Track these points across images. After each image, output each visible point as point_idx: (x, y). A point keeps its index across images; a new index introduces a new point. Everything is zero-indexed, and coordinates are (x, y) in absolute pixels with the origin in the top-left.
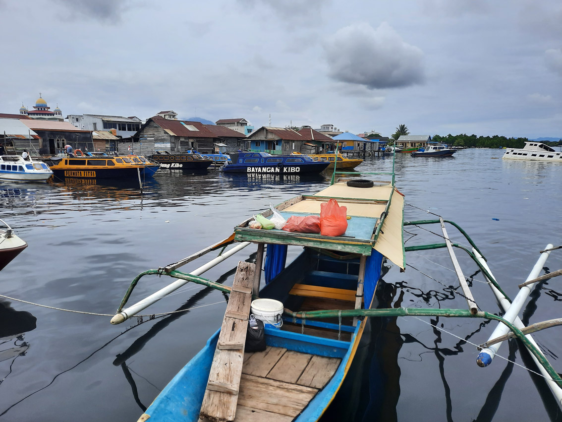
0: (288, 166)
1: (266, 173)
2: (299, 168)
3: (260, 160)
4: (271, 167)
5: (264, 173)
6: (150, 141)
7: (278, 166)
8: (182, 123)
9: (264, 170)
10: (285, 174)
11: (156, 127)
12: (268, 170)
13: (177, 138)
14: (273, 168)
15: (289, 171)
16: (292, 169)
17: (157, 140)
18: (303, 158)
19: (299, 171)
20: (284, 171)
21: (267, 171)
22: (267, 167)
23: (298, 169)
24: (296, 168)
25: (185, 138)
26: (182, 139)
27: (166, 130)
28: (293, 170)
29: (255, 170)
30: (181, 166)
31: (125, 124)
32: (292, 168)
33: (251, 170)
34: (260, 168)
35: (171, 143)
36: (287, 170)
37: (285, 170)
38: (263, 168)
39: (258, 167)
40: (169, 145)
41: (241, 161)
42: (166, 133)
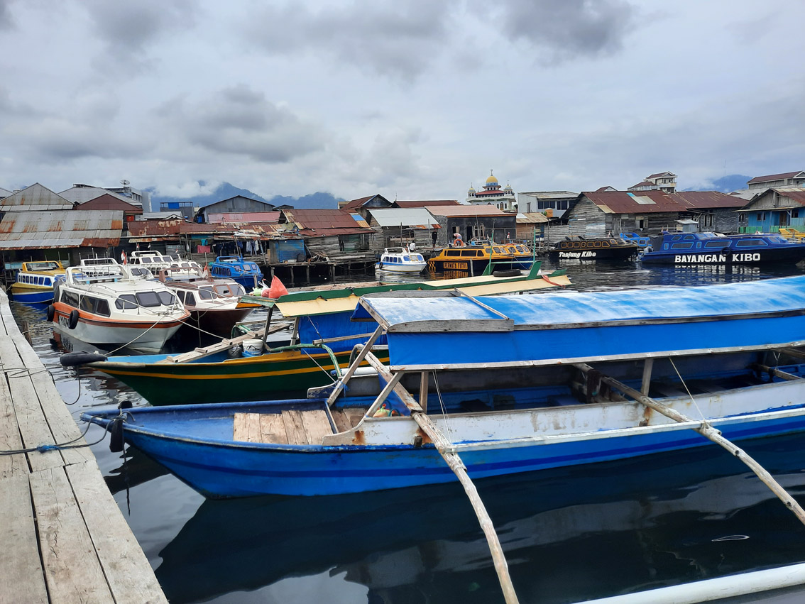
0: (739, 252)
1: (705, 263)
2: (759, 255)
3: (695, 244)
4: (712, 253)
5: (701, 263)
6: (581, 222)
7: (723, 252)
8: (630, 194)
9: (701, 258)
10: (736, 263)
11: (589, 203)
12: (708, 259)
13: (617, 215)
14: (715, 256)
15: (742, 260)
16: (746, 257)
17: (589, 221)
18: (766, 240)
19: (759, 259)
20: (734, 260)
21: (706, 261)
22: (705, 254)
23: (757, 257)
24: (754, 255)
25: (630, 215)
26: (625, 217)
27: (601, 207)
28: (748, 257)
29: (687, 260)
30: (594, 255)
31: (554, 202)
32: (746, 255)
33: (681, 259)
34: (694, 256)
35: (606, 223)
36: (739, 258)
37: (735, 258)
38: (700, 256)
39: (692, 254)
40: (603, 227)
41: (666, 245)
42: (600, 210)
